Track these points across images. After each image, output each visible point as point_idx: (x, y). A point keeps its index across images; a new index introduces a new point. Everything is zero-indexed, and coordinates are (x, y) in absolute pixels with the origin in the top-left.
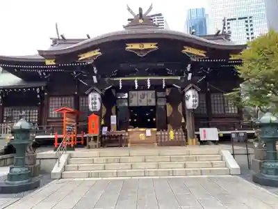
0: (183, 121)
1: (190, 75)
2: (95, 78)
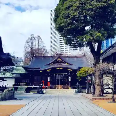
1: (70, 73)
2: (49, 74)
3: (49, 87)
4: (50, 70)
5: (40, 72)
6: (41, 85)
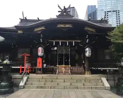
0: (84, 62)
1: (88, 40)
2: (41, 40)
3: (40, 69)
4: (43, 28)
5: (19, 32)
6: (5, 62)
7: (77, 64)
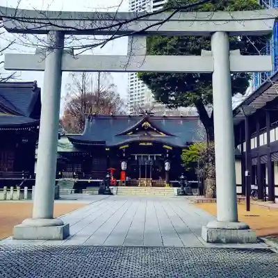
1: (168, 155)
2: (124, 155)
5: (106, 149)
7: (160, 177)
